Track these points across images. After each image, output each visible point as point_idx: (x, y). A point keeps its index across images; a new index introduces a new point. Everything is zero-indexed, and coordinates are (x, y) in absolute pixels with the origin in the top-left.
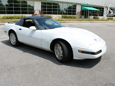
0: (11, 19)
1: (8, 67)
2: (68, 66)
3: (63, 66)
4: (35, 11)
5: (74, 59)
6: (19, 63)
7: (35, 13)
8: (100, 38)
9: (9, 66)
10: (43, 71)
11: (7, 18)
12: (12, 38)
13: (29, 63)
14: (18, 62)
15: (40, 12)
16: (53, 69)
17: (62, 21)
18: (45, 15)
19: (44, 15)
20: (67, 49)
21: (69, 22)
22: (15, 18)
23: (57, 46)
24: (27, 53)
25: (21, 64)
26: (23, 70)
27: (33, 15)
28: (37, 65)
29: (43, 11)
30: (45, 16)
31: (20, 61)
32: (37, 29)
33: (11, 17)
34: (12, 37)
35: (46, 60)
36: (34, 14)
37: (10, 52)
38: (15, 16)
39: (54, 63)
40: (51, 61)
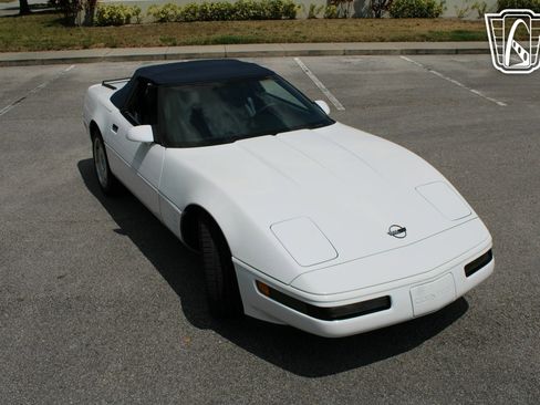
0: (223, 19)
3: (210, 332)
5: (246, 313)
6: (57, 284)
11: (206, 16)
22: (242, 13)
24: (126, 238)
30: (398, 4)
31: (69, 276)
33: (222, 12)
38: (240, 6)
39: (185, 311)
40: (178, 299)
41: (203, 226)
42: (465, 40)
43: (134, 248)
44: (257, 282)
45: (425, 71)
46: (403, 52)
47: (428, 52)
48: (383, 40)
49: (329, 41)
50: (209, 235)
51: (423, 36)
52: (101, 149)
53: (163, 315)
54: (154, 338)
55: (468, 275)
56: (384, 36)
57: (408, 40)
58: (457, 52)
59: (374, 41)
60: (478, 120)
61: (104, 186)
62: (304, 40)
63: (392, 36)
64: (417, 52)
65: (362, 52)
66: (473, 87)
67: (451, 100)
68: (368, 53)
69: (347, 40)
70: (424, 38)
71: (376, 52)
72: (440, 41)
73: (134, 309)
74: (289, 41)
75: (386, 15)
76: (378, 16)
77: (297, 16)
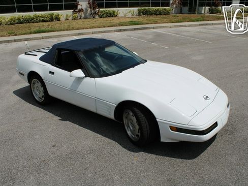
0: (29, 22)
1: (35, 161)
2: (150, 155)
3: (142, 153)
4: (79, 3)
5: (161, 141)
6: (55, 149)
7: (79, 7)
8: (216, 87)
9: (35, 157)
10: (102, 168)
11: (20, 21)
12: (35, 88)
13: (73, 148)
14: (54, 146)
15: (89, 3)
16: (121, 162)
17: (138, 24)
18: (100, 9)
20: (147, 123)
21: (153, 28)
22: (37, 19)
23: (129, 113)
24: (68, 122)
25: (59, 153)
26: (64, 168)
27: (74, 11)
28: (89, 153)
30: (101, 12)
31: (57, 145)
32: (86, 76)
33: (28, 20)
34: (36, 86)
35: (107, 139)
36: (76, 8)
37: (35, 120)
38: (36, 16)
42: (135, 24)
44: (170, 127)
45: (129, 37)
47: (124, 30)
48: (104, 27)
53: (116, 152)
57: (114, 26)
58: (135, 29)
59: (101, 27)
60: (164, 54)
61: (40, 101)
62: (73, 29)
63: (108, 25)
64: (120, 31)
66: (151, 42)
67: (148, 48)
72: (126, 25)
74: (67, 30)
75: (97, 17)
76: (94, 17)
77: (61, 19)
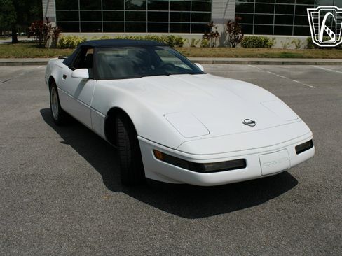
4: (214, 24)
5: (146, 176)
7: (213, 30)
14: (21, 165)
15: (229, 25)
18: (245, 35)
19: (242, 37)
24: (69, 146)
27: (205, 35)
29: (241, 21)
30: (246, 39)
31: (28, 164)
34: (54, 97)
36: (209, 31)
38: (149, 38)
39: (105, 183)
40: (101, 176)
41: (119, 120)
42: (288, 57)
43: (73, 151)
44: (155, 151)
45: (264, 72)
46: (249, 63)
47: (265, 63)
48: (237, 57)
49: (204, 57)
50: (122, 125)
51: (262, 55)
52: (55, 94)
53: (89, 184)
54: (83, 196)
55: (298, 153)
56: (238, 54)
58: (283, 63)
60: (298, 94)
61: (56, 119)
63: (243, 55)
64: (258, 63)
65: (224, 63)
66: (294, 79)
67: (281, 85)
68: (228, 63)
69: (215, 56)
70: (263, 56)
71: (233, 63)
73: (70, 181)
75: (239, 46)
76: (234, 46)
77: (184, 46)
